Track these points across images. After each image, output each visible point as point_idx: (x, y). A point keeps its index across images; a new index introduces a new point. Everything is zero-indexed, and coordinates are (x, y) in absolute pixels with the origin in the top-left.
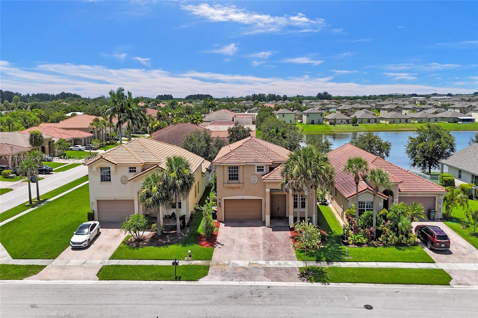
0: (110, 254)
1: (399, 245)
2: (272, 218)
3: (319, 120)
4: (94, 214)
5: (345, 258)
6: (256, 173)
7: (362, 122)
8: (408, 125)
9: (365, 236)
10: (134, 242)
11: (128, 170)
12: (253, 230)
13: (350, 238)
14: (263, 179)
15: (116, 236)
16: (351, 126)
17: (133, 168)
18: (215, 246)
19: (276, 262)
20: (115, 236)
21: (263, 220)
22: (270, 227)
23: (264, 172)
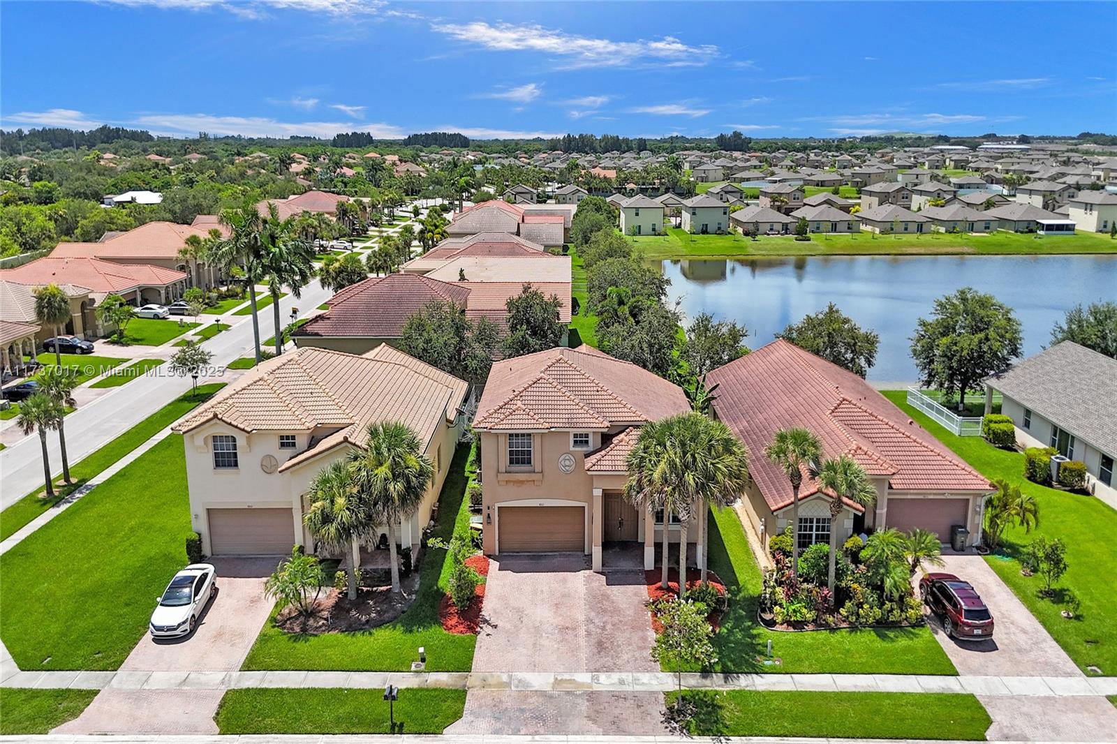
0: (241, 655)
1: (883, 626)
2: (606, 545)
3: (719, 224)
4: (200, 540)
5: (766, 663)
6: (572, 449)
7: (817, 230)
8: (925, 238)
9: (811, 605)
10: (296, 618)
11: (277, 442)
12: (564, 581)
13: (777, 609)
14: (586, 468)
15: (254, 601)
16: (790, 240)
17: (288, 437)
18: (478, 629)
19: (615, 677)
20: (252, 601)
21: (586, 553)
22: (602, 573)
23: (591, 448)
